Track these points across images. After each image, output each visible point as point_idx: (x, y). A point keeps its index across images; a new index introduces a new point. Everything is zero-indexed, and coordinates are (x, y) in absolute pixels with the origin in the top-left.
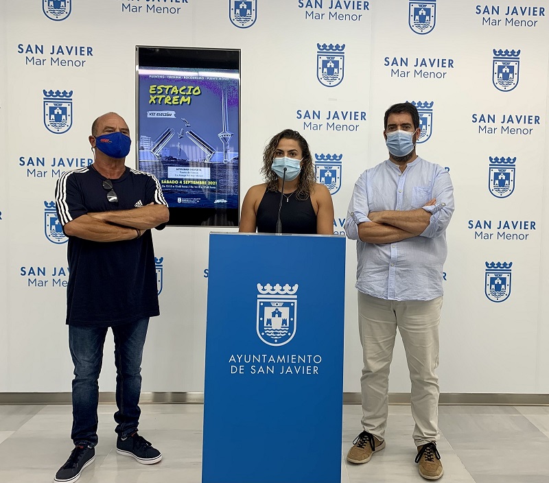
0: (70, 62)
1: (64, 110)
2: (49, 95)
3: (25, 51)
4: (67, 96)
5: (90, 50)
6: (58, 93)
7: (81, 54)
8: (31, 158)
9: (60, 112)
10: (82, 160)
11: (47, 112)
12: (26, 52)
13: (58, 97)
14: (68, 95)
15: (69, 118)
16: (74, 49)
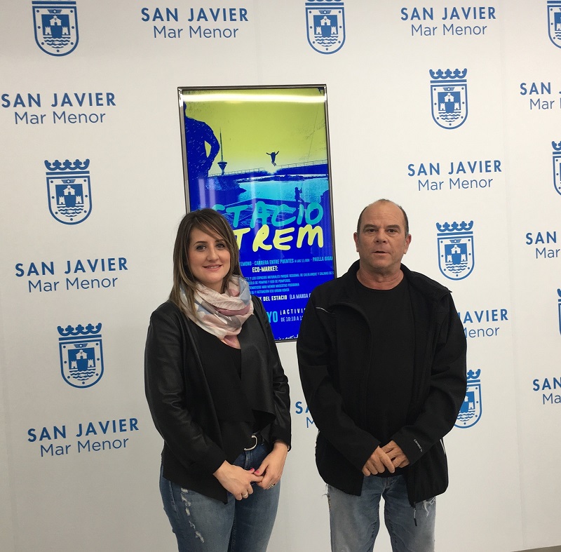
0: (83, 117)
1: (78, 189)
2: (54, 168)
3: (12, 103)
4: (81, 167)
5: (110, 97)
6: (67, 163)
7: (98, 104)
8: (32, 265)
9: (73, 192)
10: (110, 260)
11: (53, 193)
12: (15, 106)
13: (68, 170)
14: (83, 166)
15: (86, 200)
16: (87, 98)
